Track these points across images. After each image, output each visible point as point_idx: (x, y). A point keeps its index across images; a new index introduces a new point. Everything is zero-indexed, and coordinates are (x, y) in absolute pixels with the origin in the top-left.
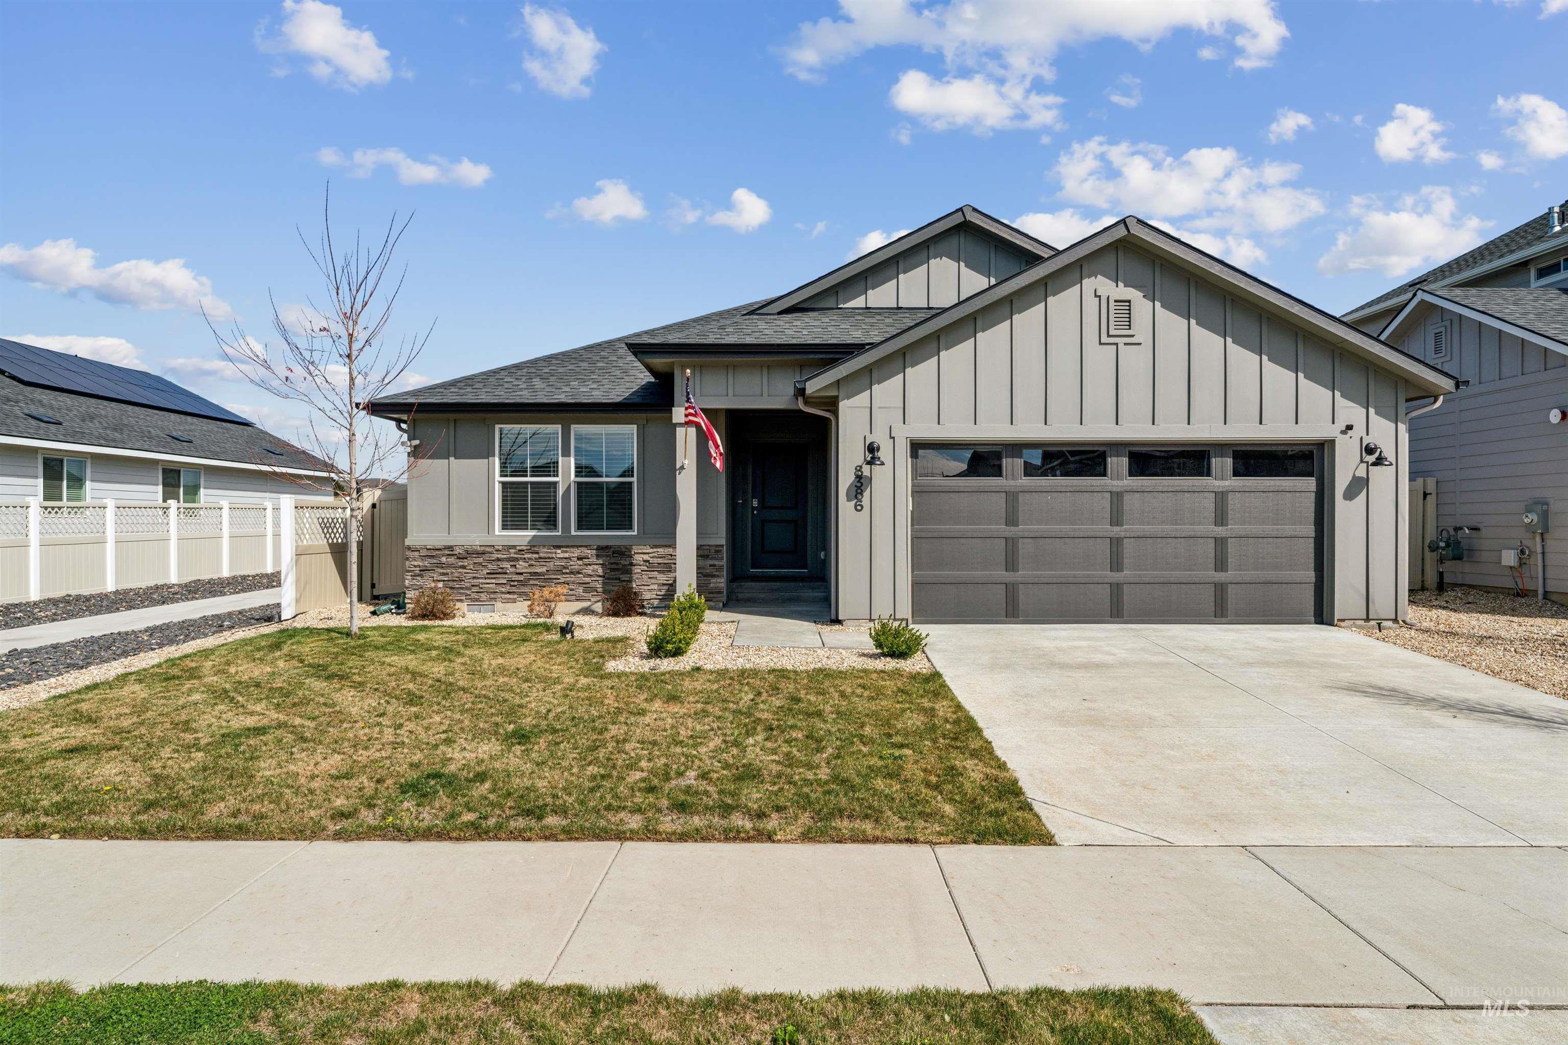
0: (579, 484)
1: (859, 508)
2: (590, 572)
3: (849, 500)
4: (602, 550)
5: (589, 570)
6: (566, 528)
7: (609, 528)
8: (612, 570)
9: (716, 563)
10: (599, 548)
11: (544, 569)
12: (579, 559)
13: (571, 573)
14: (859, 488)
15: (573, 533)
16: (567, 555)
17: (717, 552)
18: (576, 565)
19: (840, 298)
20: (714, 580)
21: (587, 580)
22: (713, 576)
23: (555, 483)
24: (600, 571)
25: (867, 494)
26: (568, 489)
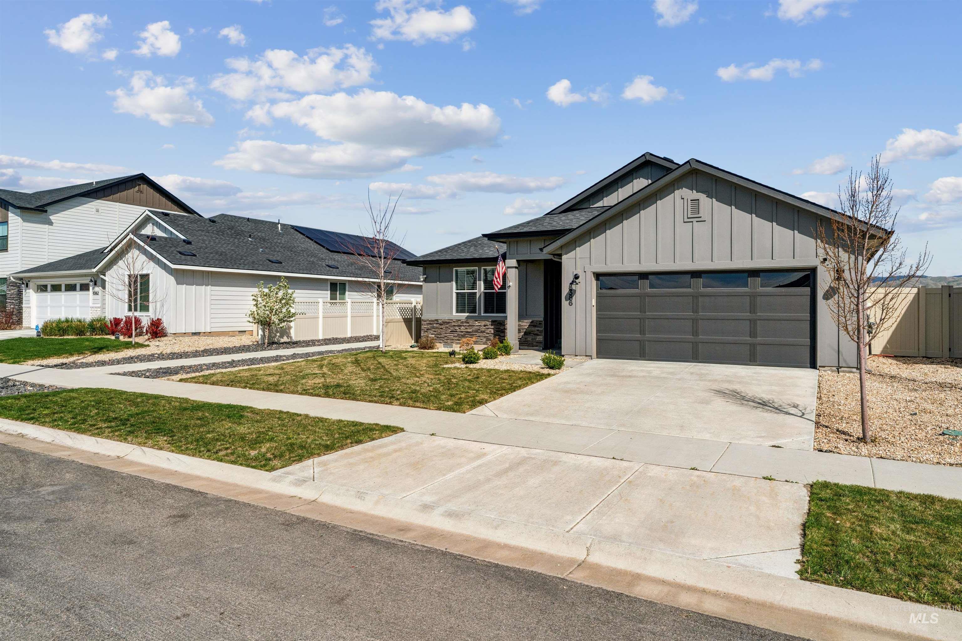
0: (485, 293)
1: (570, 304)
2: (488, 332)
3: (566, 300)
4: (494, 322)
5: (488, 331)
6: (480, 313)
7: (497, 312)
8: (497, 331)
9: (539, 329)
10: (493, 322)
11: (471, 330)
12: (485, 326)
13: (481, 332)
14: (570, 295)
15: (482, 315)
16: (479, 324)
17: (540, 324)
18: (483, 328)
19: (591, 202)
20: (538, 337)
21: (487, 335)
22: (538, 335)
23: (476, 293)
24: (492, 332)
25: (574, 298)
26: (480, 296)
